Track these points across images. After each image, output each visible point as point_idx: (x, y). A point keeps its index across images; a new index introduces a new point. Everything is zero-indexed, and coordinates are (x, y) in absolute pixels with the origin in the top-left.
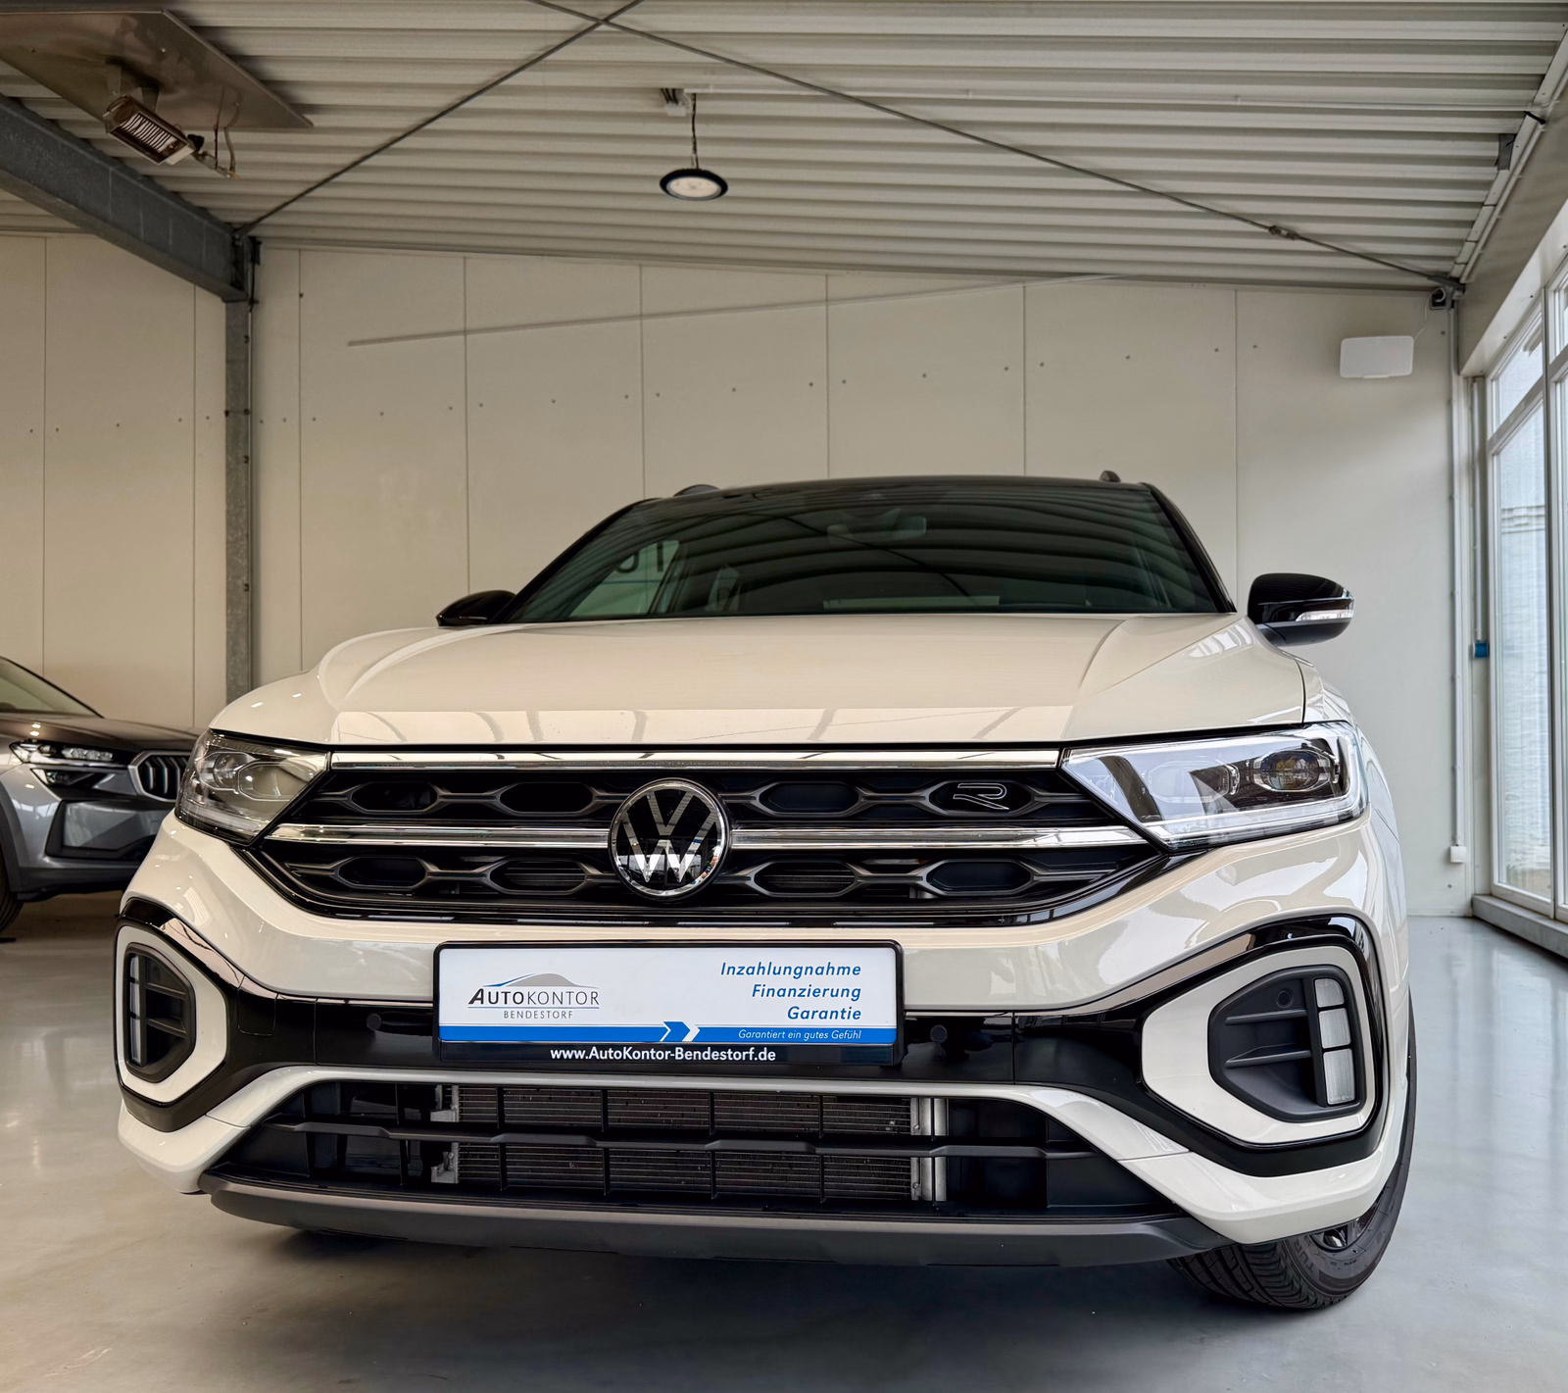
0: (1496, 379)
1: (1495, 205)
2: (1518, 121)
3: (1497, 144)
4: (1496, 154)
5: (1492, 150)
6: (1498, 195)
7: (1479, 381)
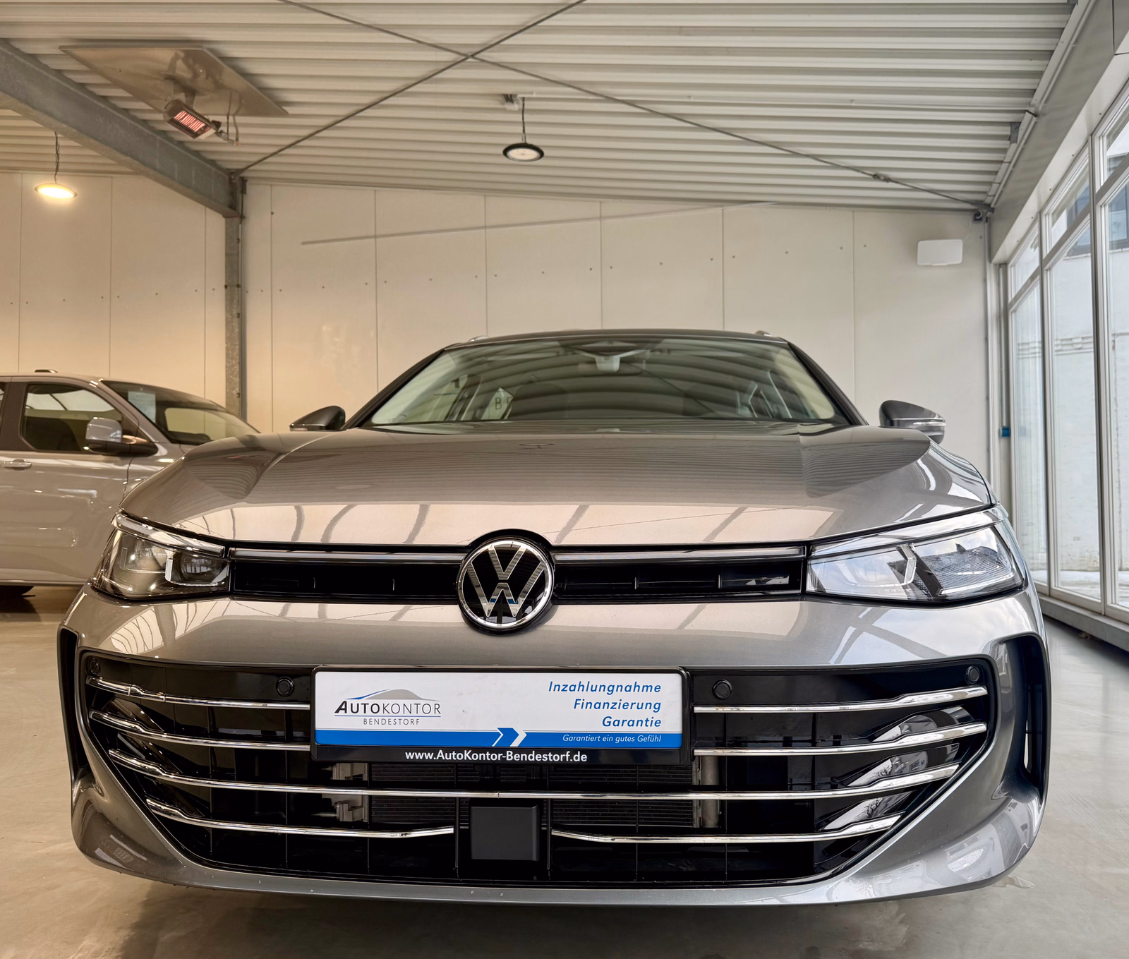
0: (1014, 265)
1: (1010, 163)
2: (1022, 115)
3: (1009, 128)
4: (1009, 133)
5: (1006, 131)
6: (1011, 157)
7: (1003, 266)
